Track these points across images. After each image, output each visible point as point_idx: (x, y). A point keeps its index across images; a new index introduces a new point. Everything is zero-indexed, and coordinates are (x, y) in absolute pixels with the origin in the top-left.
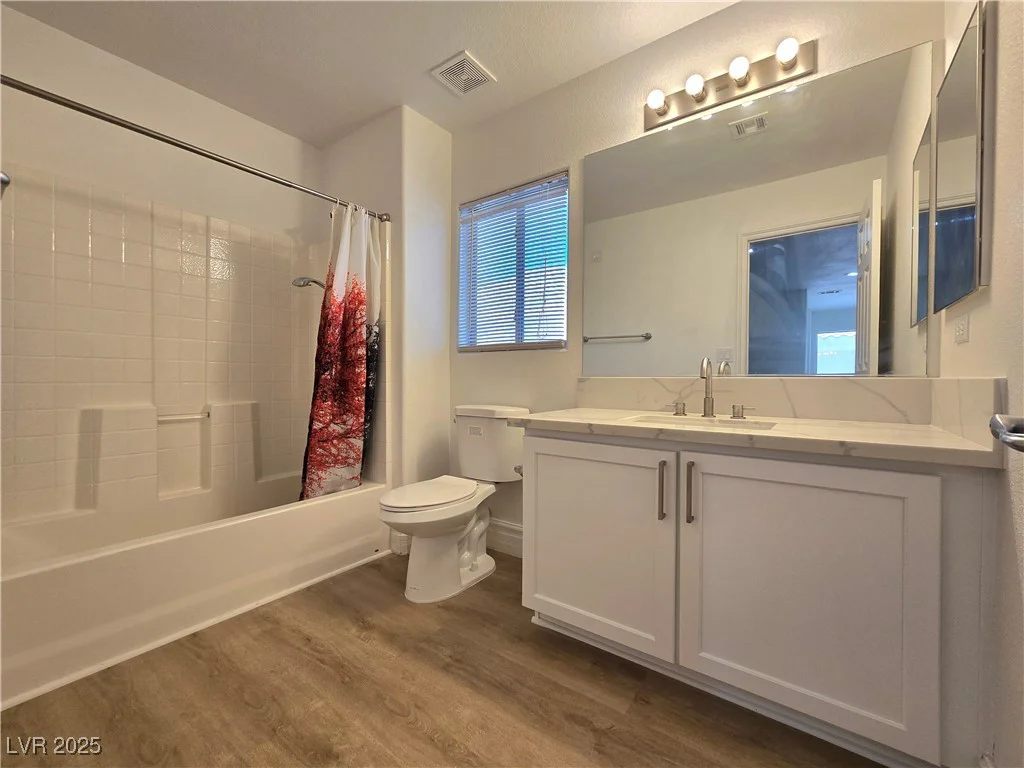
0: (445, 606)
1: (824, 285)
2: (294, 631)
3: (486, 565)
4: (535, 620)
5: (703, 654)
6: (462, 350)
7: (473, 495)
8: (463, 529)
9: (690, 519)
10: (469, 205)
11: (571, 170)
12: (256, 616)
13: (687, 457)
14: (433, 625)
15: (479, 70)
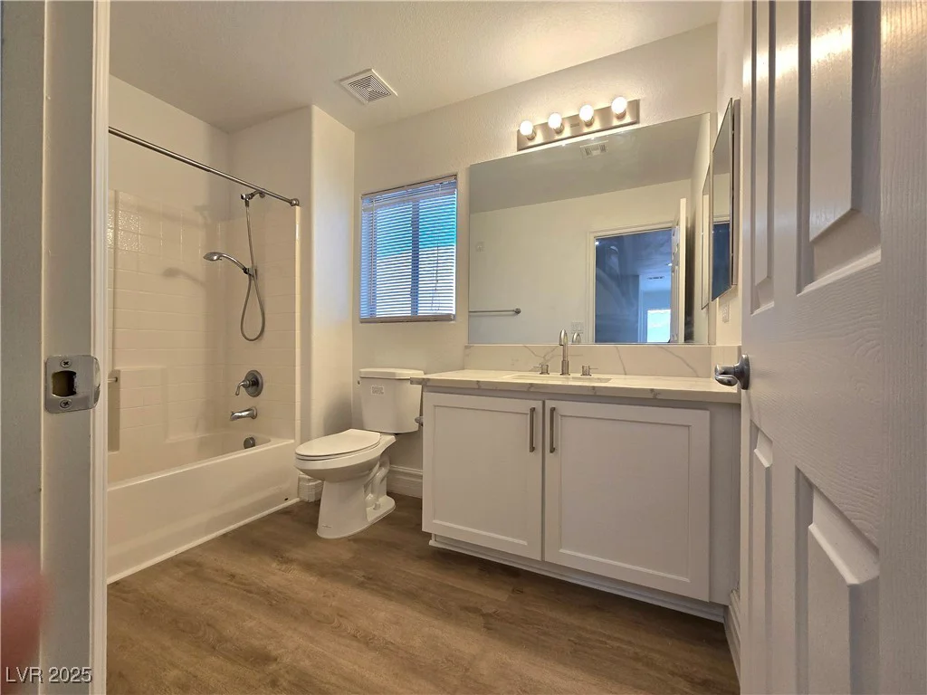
0: (355, 539)
1: (652, 272)
2: (217, 571)
3: (387, 504)
4: (432, 543)
5: (561, 551)
6: (364, 321)
7: (376, 444)
8: (368, 475)
9: (552, 450)
10: (370, 196)
11: (459, 176)
12: (176, 562)
13: (550, 404)
14: (346, 555)
15: (383, 85)
